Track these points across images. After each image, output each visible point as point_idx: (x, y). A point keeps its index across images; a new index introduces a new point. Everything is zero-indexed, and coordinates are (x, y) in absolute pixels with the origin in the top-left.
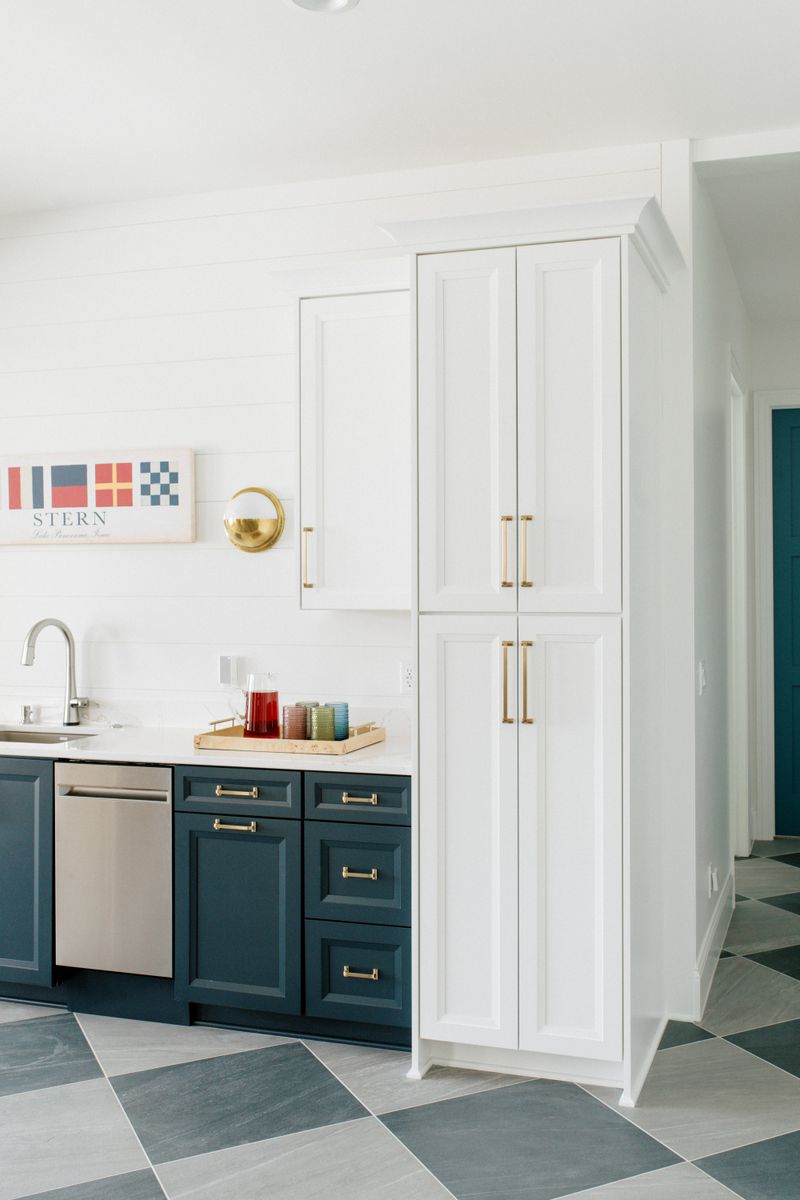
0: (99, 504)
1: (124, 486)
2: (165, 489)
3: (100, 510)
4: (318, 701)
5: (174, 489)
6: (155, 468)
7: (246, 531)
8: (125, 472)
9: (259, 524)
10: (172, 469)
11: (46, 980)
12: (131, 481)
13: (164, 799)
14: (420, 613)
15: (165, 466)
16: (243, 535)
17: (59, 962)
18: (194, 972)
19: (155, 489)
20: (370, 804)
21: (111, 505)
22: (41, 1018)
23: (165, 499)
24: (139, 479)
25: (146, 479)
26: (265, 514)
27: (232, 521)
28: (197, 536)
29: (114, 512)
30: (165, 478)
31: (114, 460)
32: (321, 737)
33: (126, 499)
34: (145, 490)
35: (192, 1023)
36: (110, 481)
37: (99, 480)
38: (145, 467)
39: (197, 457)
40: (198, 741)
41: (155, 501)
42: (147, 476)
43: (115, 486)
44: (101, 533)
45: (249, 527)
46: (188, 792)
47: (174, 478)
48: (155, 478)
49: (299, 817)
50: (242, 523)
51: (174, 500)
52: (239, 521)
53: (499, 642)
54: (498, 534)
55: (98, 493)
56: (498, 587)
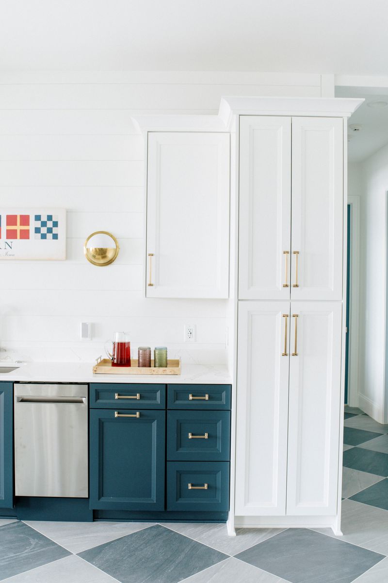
0: (8, 238)
1: (25, 228)
2: (50, 230)
3: (9, 241)
4: (149, 346)
5: (55, 230)
6: (44, 219)
7: (99, 255)
8: (25, 220)
9: (108, 251)
10: (54, 219)
11: (10, 504)
12: (29, 225)
13: (81, 402)
14: (239, 300)
15: (50, 218)
16: (97, 257)
17: (17, 494)
18: (101, 494)
19: (44, 230)
20: (205, 400)
21: (16, 238)
22: (5, 525)
23: (49, 236)
24: (33, 224)
25: (38, 224)
26: (110, 245)
27: (92, 249)
28: (68, 256)
29: (18, 242)
30: (50, 224)
31: (18, 213)
32: (161, 366)
33: (25, 235)
34: (37, 230)
35: (94, 521)
36: (16, 225)
37: (8, 224)
38: (38, 218)
39: (68, 212)
40: (95, 369)
41: (44, 237)
42: (39, 222)
43: (18, 228)
44: (9, 253)
45: (102, 252)
46: (97, 397)
47: (56, 224)
48: (44, 224)
49: (165, 408)
50: (98, 250)
51: (55, 237)
52: (96, 249)
53: (280, 315)
54: (281, 261)
55: (8, 231)
56: (281, 287)
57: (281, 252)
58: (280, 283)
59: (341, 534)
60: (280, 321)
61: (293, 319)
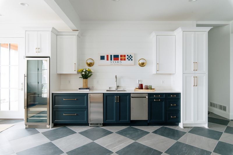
1: (124, 58)
2: (130, 58)
3: (121, 61)
6: (129, 56)
8: (125, 56)
11: (129, 122)
14: (183, 73)
15: (130, 55)
16: (142, 65)
17: (131, 119)
18: (151, 119)
19: (129, 58)
20: (175, 96)
22: (128, 127)
23: (130, 60)
24: (127, 57)
25: (128, 57)
26: (145, 62)
27: (141, 63)
28: (135, 65)
29: (123, 61)
30: (130, 57)
31: (123, 54)
33: (125, 60)
34: (128, 58)
36: (122, 57)
38: (128, 56)
39: (135, 54)
41: (129, 60)
43: (123, 58)
44: (121, 64)
45: (143, 63)
46: (150, 96)
47: (132, 57)
48: (129, 57)
49: (166, 99)
51: (132, 60)
53: (193, 77)
54: (193, 64)
55: (120, 59)
56: (193, 70)
57: (193, 63)
58: (192, 70)
59: (208, 128)
60: (193, 78)
61: (196, 78)
